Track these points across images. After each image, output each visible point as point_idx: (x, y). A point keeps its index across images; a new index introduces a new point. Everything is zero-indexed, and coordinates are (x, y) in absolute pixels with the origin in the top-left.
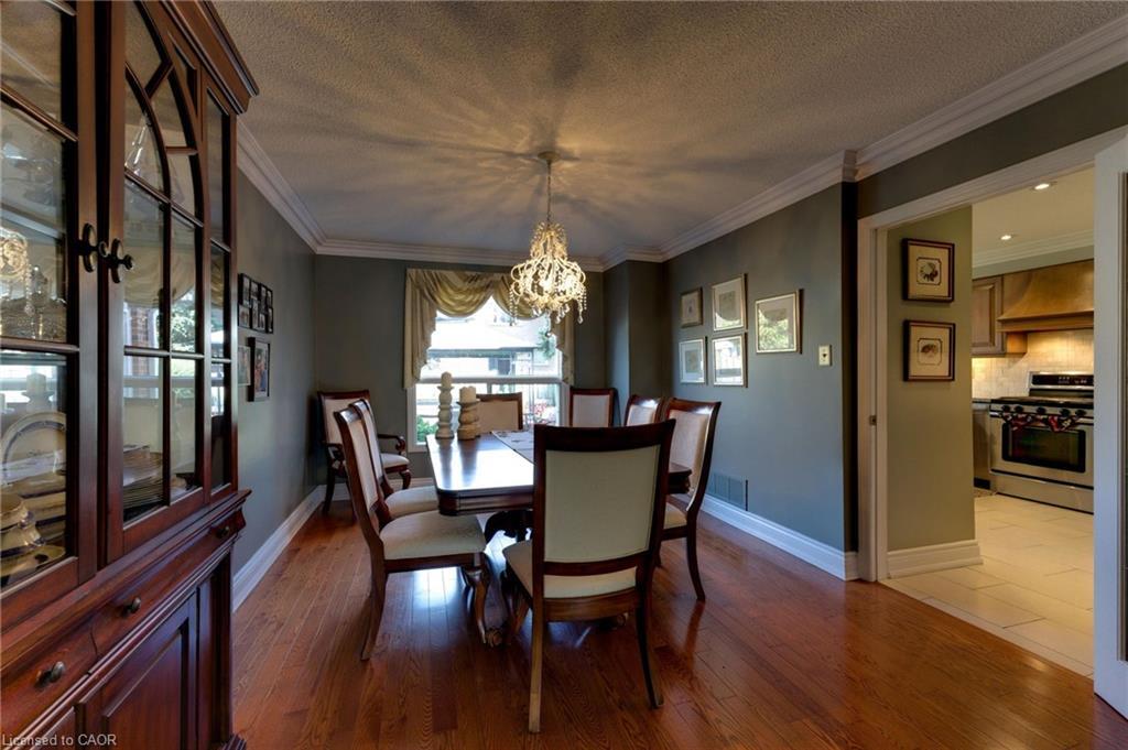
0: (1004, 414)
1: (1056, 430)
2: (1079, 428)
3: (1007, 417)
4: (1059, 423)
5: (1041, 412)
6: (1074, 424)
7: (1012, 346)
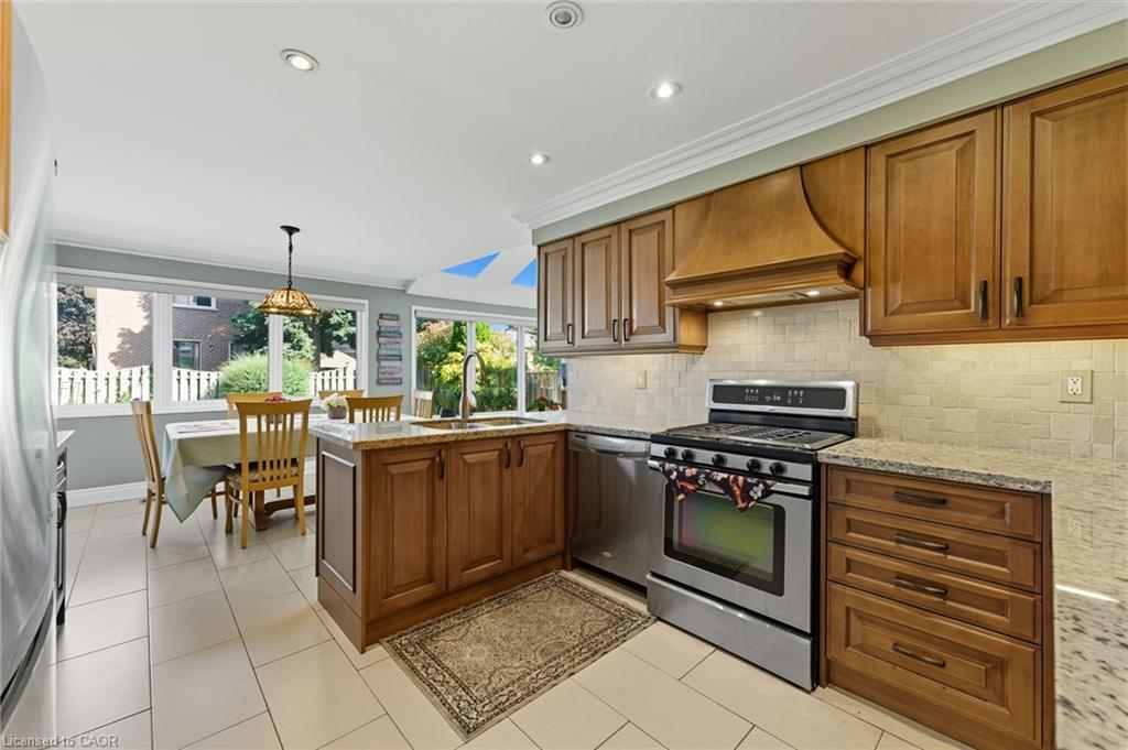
0: (668, 466)
1: (741, 505)
2: (774, 499)
3: (671, 472)
4: (747, 488)
5: (719, 464)
6: (767, 492)
7: (689, 333)
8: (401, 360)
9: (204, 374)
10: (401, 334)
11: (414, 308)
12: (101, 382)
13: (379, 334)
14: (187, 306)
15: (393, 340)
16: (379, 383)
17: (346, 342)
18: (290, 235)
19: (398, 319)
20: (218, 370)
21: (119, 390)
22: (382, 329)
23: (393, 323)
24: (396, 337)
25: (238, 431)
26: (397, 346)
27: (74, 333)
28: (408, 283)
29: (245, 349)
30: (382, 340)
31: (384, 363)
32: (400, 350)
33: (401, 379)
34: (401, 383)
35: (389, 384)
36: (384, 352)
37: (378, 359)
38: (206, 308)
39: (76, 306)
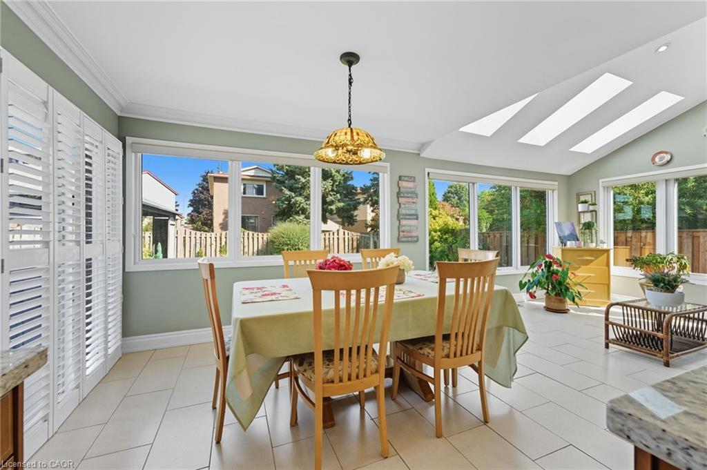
8: (417, 219)
9: (260, 234)
10: (417, 195)
11: (427, 170)
12: (213, 239)
13: (399, 194)
14: (252, 196)
15: (410, 200)
16: (399, 240)
17: (335, 214)
18: (350, 67)
19: (414, 181)
20: (267, 232)
21: (221, 244)
22: (402, 190)
23: (410, 185)
24: (412, 197)
25: (311, 309)
26: (414, 206)
27: (206, 214)
28: (423, 146)
29: (280, 220)
30: (401, 200)
31: (403, 222)
32: (417, 210)
33: (417, 237)
34: (418, 240)
35: (408, 242)
36: (403, 212)
37: (399, 217)
38: (261, 196)
39: (208, 200)
